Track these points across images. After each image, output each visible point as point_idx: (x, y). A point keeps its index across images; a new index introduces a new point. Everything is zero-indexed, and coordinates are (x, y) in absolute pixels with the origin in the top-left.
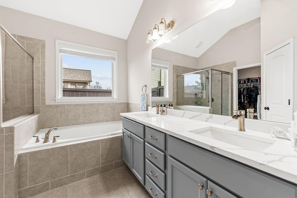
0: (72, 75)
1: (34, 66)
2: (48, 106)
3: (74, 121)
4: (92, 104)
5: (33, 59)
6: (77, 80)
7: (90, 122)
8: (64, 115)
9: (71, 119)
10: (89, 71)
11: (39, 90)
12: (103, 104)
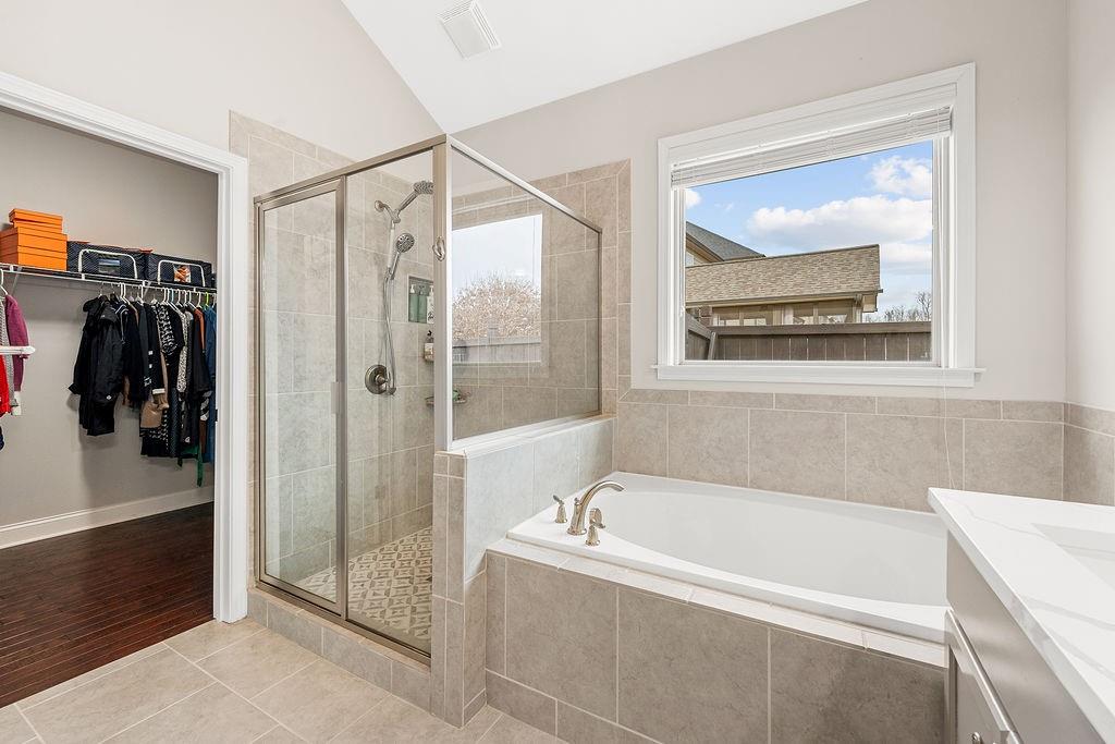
0: (798, 278)
1: (603, 256)
2: (636, 392)
3: (720, 463)
4: (799, 396)
5: (599, 233)
6: (818, 292)
7: (788, 484)
8: (684, 431)
9: (708, 453)
10: (870, 250)
11: (615, 335)
12: (863, 403)
